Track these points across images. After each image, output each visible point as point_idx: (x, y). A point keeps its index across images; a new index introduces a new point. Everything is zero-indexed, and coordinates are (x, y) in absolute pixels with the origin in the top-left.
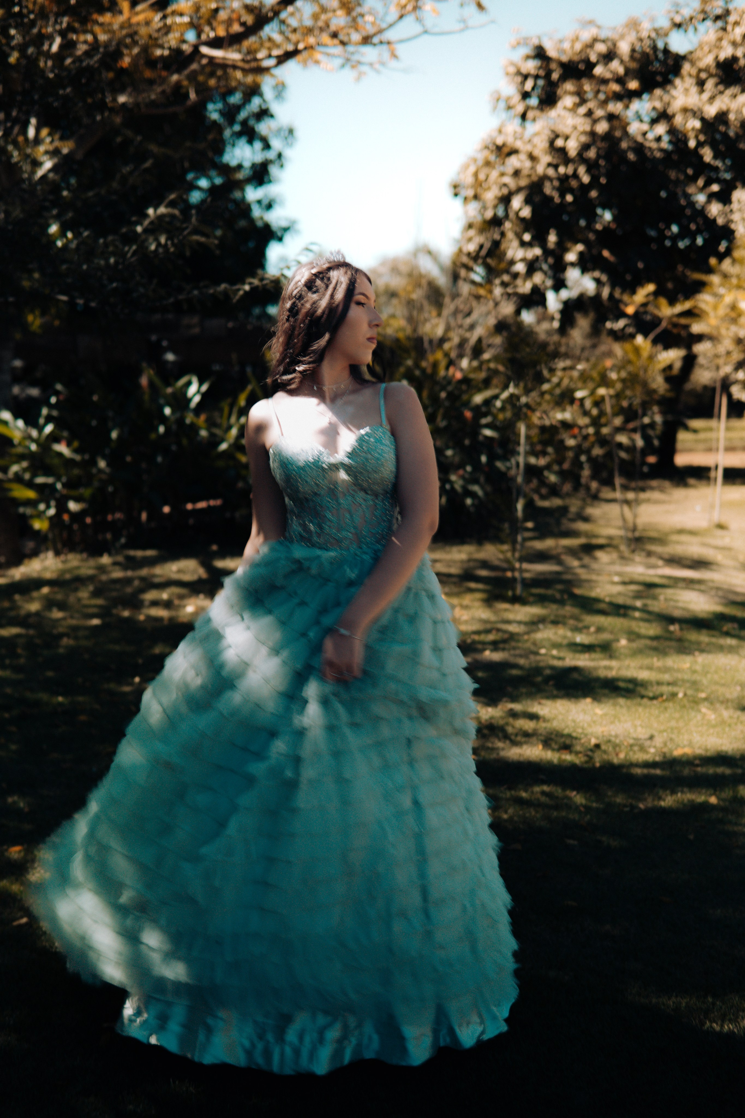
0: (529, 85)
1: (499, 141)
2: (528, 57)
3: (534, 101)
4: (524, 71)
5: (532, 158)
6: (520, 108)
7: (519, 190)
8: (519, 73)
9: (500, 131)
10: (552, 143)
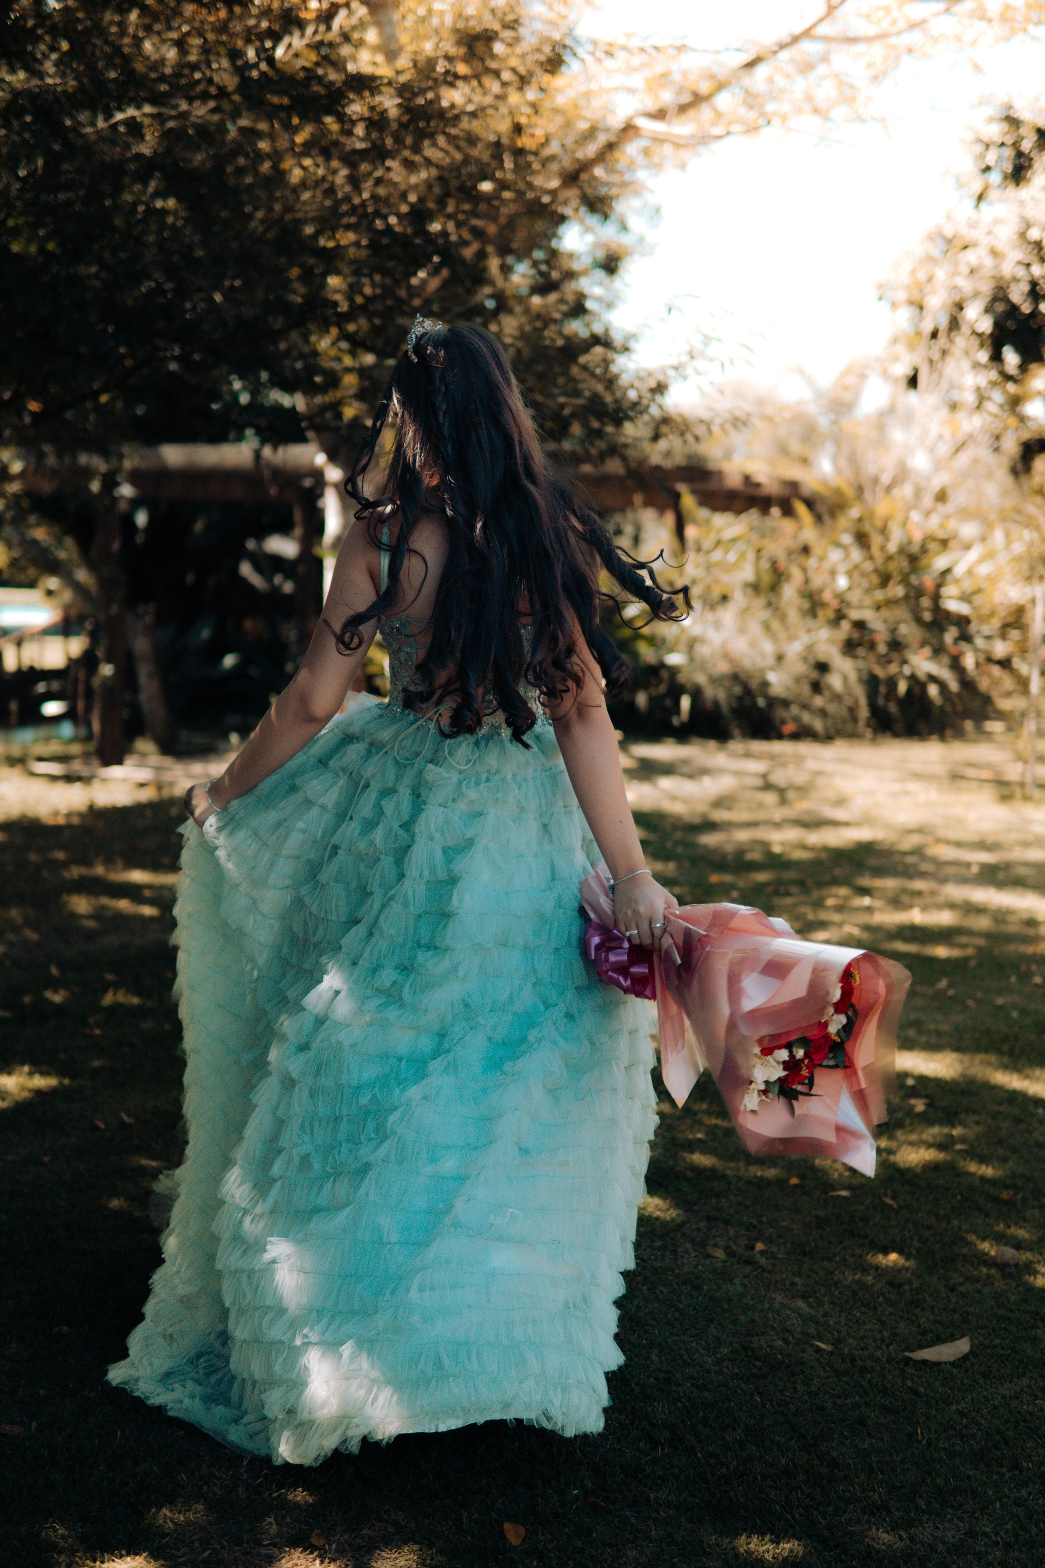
0: (991, 158)
1: (949, 232)
2: (991, 119)
3: (995, 177)
4: (986, 139)
5: (994, 253)
6: (977, 187)
7: (976, 295)
8: (979, 140)
9: (949, 218)
10: (1023, 235)
